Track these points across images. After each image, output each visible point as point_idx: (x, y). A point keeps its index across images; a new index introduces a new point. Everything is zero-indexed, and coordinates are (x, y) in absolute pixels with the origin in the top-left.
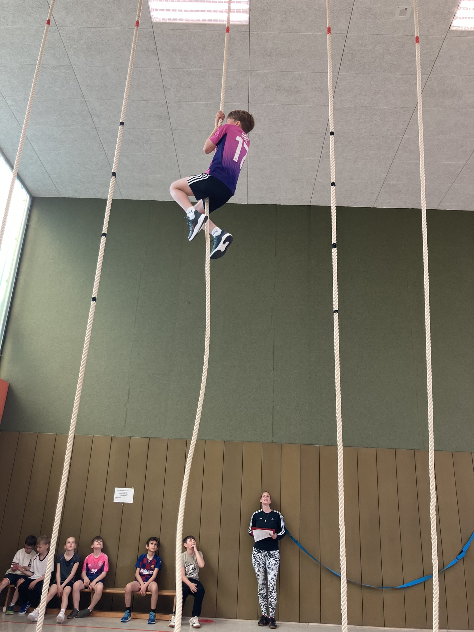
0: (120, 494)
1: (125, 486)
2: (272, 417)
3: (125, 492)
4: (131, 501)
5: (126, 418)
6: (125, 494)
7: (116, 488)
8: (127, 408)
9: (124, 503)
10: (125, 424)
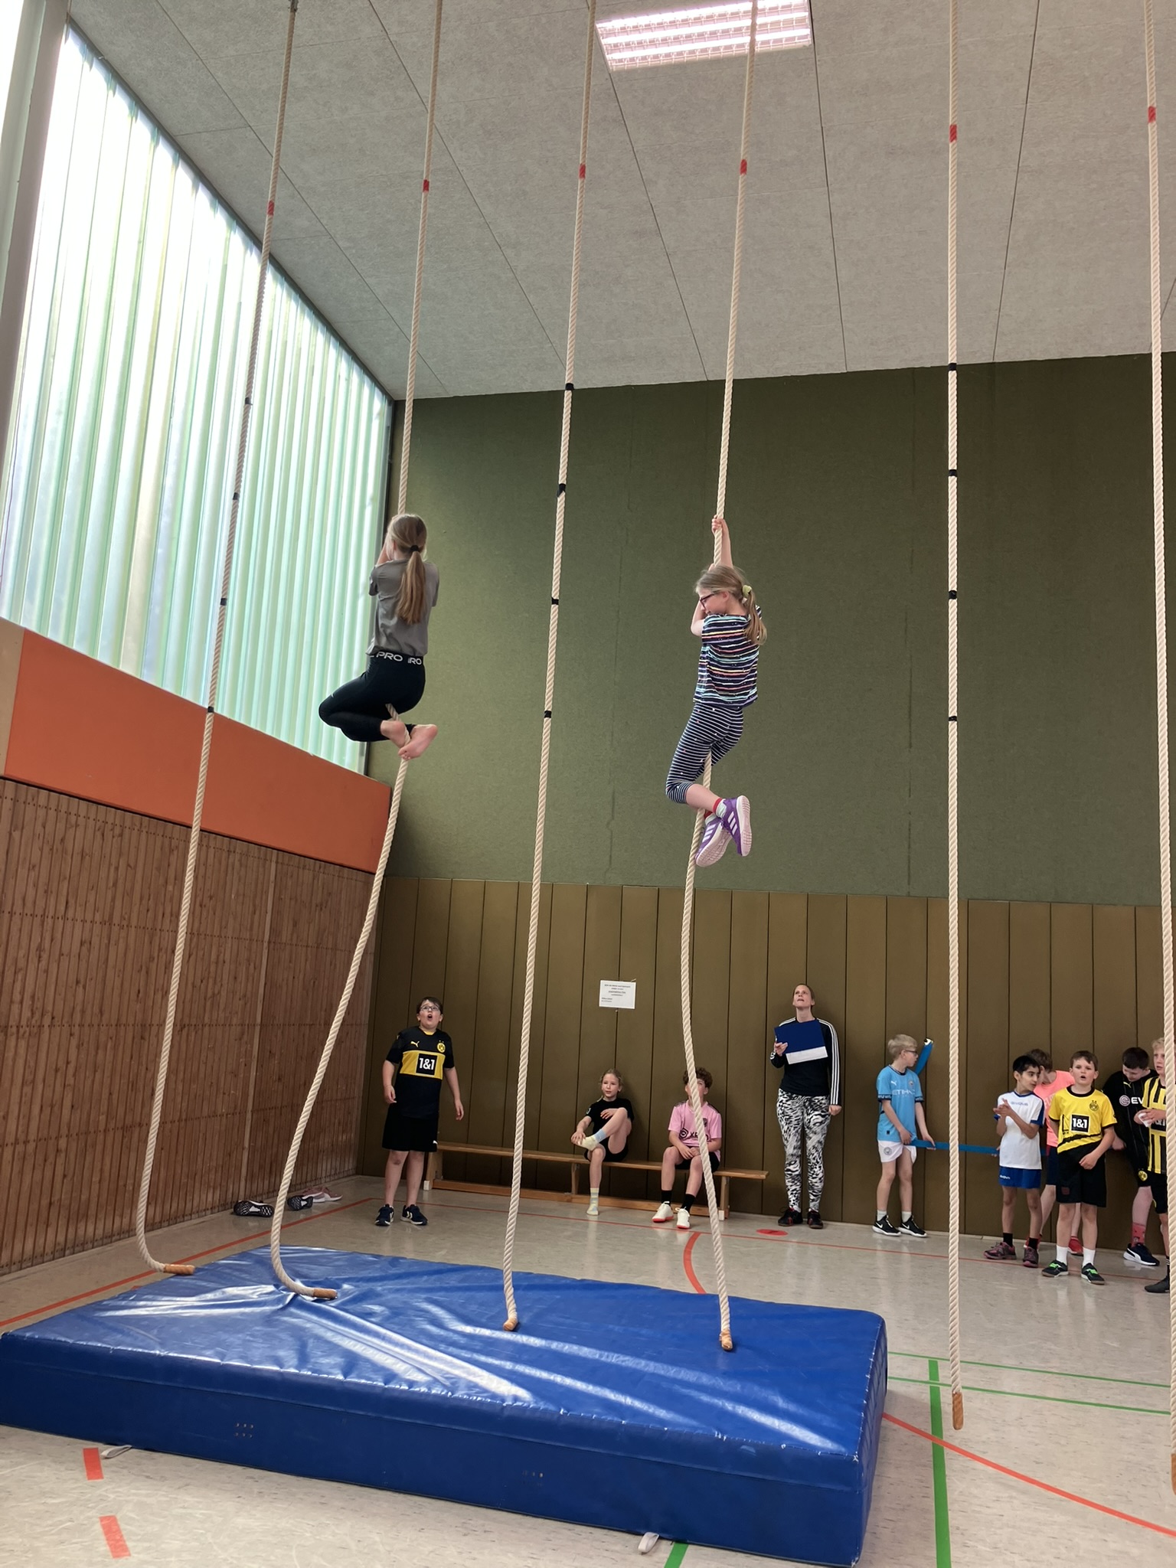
0: (610, 992)
1: (619, 980)
2: (907, 846)
3: (620, 988)
4: (632, 1006)
5: (611, 849)
6: (620, 992)
7: (603, 983)
9: (618, 1009)
10: (610, 861)
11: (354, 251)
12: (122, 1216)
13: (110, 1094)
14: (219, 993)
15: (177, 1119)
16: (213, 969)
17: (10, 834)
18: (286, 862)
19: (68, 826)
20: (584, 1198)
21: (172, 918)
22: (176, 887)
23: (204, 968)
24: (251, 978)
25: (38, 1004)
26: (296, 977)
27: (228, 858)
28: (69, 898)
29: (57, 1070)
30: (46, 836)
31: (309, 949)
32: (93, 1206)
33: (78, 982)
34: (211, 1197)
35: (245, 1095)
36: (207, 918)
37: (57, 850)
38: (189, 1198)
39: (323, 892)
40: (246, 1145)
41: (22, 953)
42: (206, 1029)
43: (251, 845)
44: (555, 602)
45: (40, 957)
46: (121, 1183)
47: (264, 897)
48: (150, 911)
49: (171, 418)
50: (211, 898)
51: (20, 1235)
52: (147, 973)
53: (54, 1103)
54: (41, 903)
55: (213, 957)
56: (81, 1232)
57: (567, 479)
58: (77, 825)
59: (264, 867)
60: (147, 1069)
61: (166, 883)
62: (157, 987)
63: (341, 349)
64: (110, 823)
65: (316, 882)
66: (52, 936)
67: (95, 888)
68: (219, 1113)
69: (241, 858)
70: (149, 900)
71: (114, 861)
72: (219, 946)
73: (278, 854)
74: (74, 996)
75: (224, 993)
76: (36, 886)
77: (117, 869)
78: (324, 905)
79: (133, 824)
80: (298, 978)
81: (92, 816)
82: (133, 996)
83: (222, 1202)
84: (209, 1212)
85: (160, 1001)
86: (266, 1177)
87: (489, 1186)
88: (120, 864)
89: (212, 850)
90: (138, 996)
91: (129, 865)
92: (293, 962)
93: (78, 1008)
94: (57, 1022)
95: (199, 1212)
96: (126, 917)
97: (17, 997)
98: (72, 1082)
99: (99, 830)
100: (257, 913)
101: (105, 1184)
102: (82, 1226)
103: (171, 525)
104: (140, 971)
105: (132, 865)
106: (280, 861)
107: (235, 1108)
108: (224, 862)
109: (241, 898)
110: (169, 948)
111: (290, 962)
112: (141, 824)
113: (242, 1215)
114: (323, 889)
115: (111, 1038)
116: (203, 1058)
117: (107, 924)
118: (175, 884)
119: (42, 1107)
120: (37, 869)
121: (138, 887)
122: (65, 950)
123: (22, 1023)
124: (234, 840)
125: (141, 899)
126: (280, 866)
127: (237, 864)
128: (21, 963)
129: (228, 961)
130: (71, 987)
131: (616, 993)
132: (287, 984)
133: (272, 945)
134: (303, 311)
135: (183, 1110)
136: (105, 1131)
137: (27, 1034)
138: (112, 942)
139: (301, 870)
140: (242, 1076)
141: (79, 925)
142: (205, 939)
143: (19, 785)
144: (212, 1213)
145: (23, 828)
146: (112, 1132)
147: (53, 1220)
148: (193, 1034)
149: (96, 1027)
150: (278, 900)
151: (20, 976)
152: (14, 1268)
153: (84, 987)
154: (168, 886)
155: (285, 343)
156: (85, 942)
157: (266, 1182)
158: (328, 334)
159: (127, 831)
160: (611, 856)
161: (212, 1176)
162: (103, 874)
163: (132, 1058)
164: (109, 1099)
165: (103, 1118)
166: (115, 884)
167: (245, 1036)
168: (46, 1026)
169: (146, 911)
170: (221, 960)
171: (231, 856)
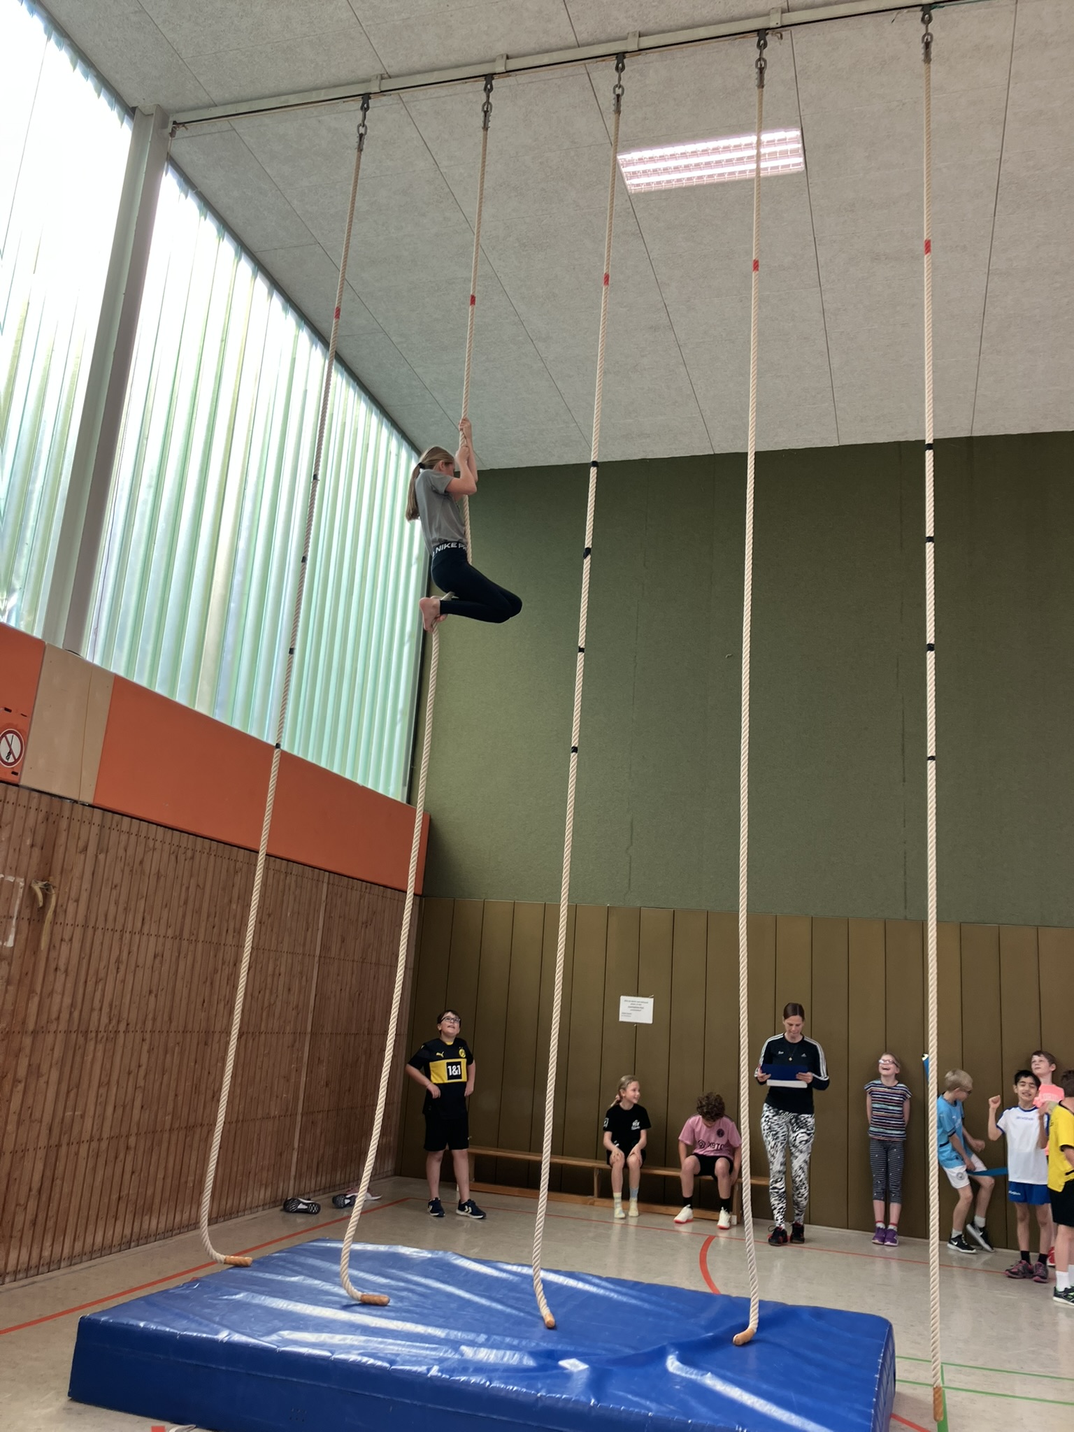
0: (629, 1007)
1: (637, 995)
2: (903, 872)
3: (638, 1004)
4: (650, 1021)
5: (630, 873)
7: (623, 998)
8: (631, 857)
9: (636, 1023)
10: (630, 884)
11: (405, 345)
12: (182, 1211)
13: (176, 1095)
14: (275, 1002)
15: (234, 1120)
16: (269, 980)
17: (97, 856)
18: (336, 883)
19: (146, 849)
20: (606, 1202)
21: (235, 934)
23: (262, 981)
24: (303, 990)
25: (115, 1012)
26: (343, 992)
27: (286, 879)
28: (146, 914)
29: (129, 1073)
30: (127, 858)
31: (355, 963)
32: (157, 1201)
33: (150, 992)
34: (263, 1194)
35: (296, 1099)
36: (265, 934)
37: (136, 871)
38: (243, 1195)
39: (368, 912)
40: (296, 1145)
41: (103, 964)
42: (263, 1036)
43: (306, 867)
44: (581, 650)
45: (118, 968)
46: (183, 1180)
47: (316, 916)
48: (216, 928)
49: (245, 489)
50: (269, 916)
51: (91, 1228)
52: (212, 983)
53: (126, 1103)
54: (120, 919)
55: (271, 969)
56: (145, 1226)
57: (592, 544)
58: (154, 849)
59: (317, 887)
60: (209, 1073)
61: (231, 902)
62: (220, 997)
63: (392, 429)
64: (183, 847)
65: (362, 901)
66: (129, 950)
67: (168, 906)
68: (272, 1115)
69: (297, 878)
70: (215, 917)
71: (185, 881)
72: (275, 960)
73: (329, 875)
74: (147, 1004)
75: (279, 1004)
76: (117, 903)
77: (188, 888)
78: (369, 923)
79: (203, 848)
80: (345, 990)
81: (168, 840)
82: (199, 1005)
83: (273, 1200)
84: (260, 1208)
86: (313, 1176)
87: (518, 1189)
88: (191, 884)
89: (271, 872)
90: (203, 1005)
91: (198, 886)
92: (341, 975)
93: (150, 1016)
94: (131, 1028)
95: (253, 1209)
96: (195, 932)
97: (97, 1004)
98: (142, 1084)
99: (173, 853)
100: (310, 930)
101: (169, 1180)
102: (147, 1218)
103: (243, 583)
104: (205, 982)
105: (201, 886)
106: (331, 882)
107: (287, 1110)
108: (281, 883)
109: (296, 916)
110: (231, 962)
111: (338, 975)
112: (210, 848)
113: (291, 1212)
114: (369, 907)
115: (178, 1044)
116: (259, 1063)
117: (178, 939)
118: (238, 902)
119: (115, 1107)
120: (118, 888)
121: (205, 906)
122: (141, 962)
123: (100, 1029)
124: (291, 864)
125: (208, 916)
126: (331, 887)
127: (293, 884)
128: (102, 974)
130: (145, 996)
131: (637, 1009)
132: (335, 996)
133: (322, 959)
134: (359, 397)
135: (240, 1112)
136: (170, 1130)
137: (105, 1038)
138: (182, 955)
139: (349, 890)
140: (293, 1080)
141: (153, 939)
142: (263, 953)
143: (106, 812)
144: (263, 1210)
145: (107, 852)
146: (176, 1132)
147: (121, 1214)
148: (251, 1041)
149: (165, 1032)
150: (328, 917)
151: (100, 986)
152: (85, 1258)
153: (156, 996)
154: (232, 905)
155: (344, 425)
156: (158, 955)
157: (313, 1182)
158: (381, 416)
159: (198, 854)
160: (630, 880)
161: (265, 1174)
162: (175, 894)
163: (196, 1062)
164: (175, 1099)
165: (168, 1118)
166: (186, 903)
167: (297, 1043)
168: (121, 1033)
169: (212, 928)
170: (277, 972)
171: (288, 878)
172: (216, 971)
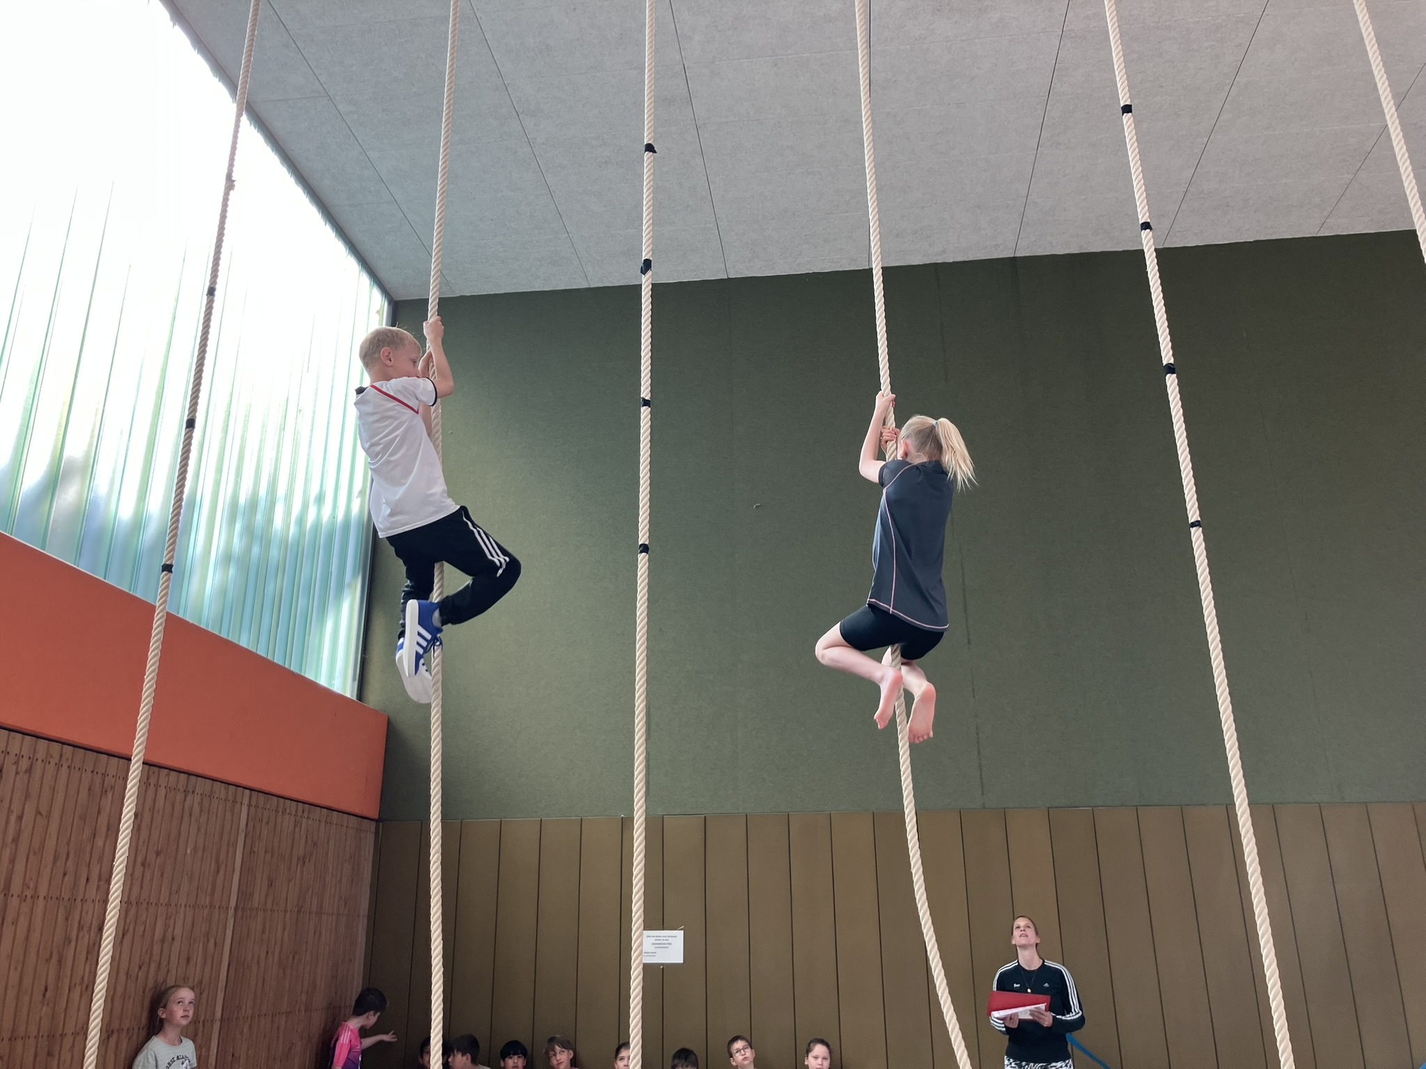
0: (653, 944)
1: (663, 930)
2: (975, 754)
3: (665, 938)
4: (679, 959)
6: (665, 944)
9: (663, 964)
16: (157, 949)
18: (261, 805)
21: (101, 883)
22: (108, 842)
23: (144, 950)
24: (209, 961)
26: (270, 956)
27: (185, 800)
31: (288, 915)
39: (306, 841)
43: (216, 783)
47: (231, 850)
48: (68, 875)
50: (158, 854)
52: (60, 961)
59: (232, 811)
61: (94, 835)
62: (73, 982)
65: (297, 830)
69: (202, 800)
70: (67, 859)
72: (166, 919)
73: (251, 796)
77: (20, 818)
79: (49, 755)
80: (273, 952)
82: (38, 997)
85: (77, 999)
88: (26, 811)
89: (162, 791)
90: (44, 995)
91: (38, 813)
92: (267, 932)
96: (32, 885)
100: (222, 870)
104: (48, 960)
105: (44, 813)
106: (253, 803)
108: (178, 807)
109: (200, 853)
110: (94, 925)
111: (263, 932)
112: (61, 756)
114: (306, 838)
118: (106, 838)
121: (51, 843)
124: (194, 778)
125: (55, 859)
126: (252, 809)
127: (196, 808)
129: (178, 939)
131: (663, 945)
132: (258, 962)
133: (240, 912)
139: (280, 815)
142: (147, 909)
150: (250, 853)
154: (96, 839)
159: (39, 765)
166: (16, 840)
167: (200, 1036)
169: (61, 876)
170: (169, 936)
171: (188, 798)
172: (67, 940)
